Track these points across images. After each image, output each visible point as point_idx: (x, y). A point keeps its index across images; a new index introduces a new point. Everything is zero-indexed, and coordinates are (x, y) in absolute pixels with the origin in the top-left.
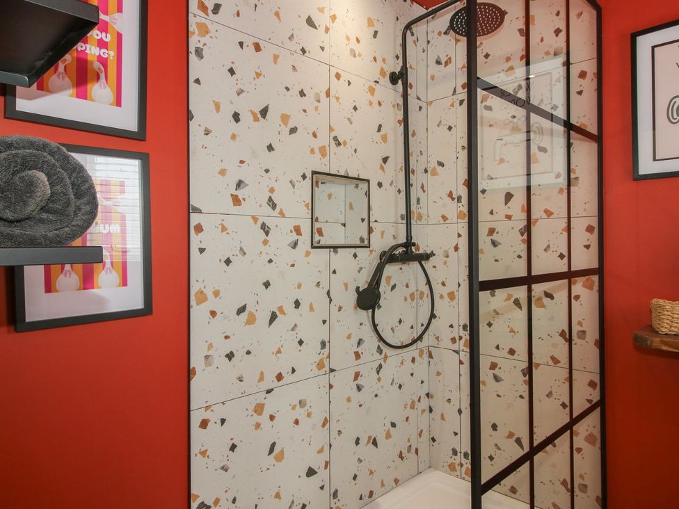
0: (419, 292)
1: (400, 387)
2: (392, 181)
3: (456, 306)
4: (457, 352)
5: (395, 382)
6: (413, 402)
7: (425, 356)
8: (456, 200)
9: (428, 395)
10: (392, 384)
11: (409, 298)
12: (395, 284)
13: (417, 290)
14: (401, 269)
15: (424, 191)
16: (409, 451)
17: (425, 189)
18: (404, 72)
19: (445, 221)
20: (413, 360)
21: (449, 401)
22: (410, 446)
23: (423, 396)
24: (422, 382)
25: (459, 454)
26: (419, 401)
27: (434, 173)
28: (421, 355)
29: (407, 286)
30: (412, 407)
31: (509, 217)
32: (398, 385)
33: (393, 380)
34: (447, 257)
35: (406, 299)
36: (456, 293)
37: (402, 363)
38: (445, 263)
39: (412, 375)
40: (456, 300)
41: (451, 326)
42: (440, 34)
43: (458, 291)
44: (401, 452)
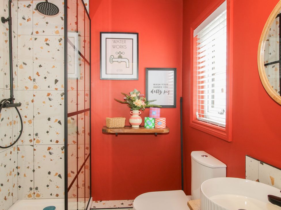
0: (13, 121)
1: (5, 166)
2: (2, 69)
3: (32, 126)
4: (32, 146)
5: (3, 164)
6: (11, 172)
7: (16, 150)
8: (33, 80)
9: (17, 167)
10: (1, 166)
11: (9, 124)
12: (3, 118)
13: (13, 120)
14: (6, 111)
15: (16, 75)
16: (9, 195)
17: (16, 74)
18: (10, 19)
19: (27, 89)
20: (11, 153)
21: (28, 167)
22: (9, 193)
23: (15, 168)
24: (15, 162)
25: (33, 189)
26: (13, 171)
27: (21, 67)
28: (14, 150)
29: (8, 119)
30: (10, 174)
31: (56, 89)
32: (4, 165)
33: (2, 164)
34: (28, 105)
35: (8, 125)
36: (32, 120)
37: (6, 155)
38: (27, 108)
39: (10, 160)
40: (32, 124)
41: (30, 135)
42: (25, 6)
43: (33, 119)
44: (5, 197)
